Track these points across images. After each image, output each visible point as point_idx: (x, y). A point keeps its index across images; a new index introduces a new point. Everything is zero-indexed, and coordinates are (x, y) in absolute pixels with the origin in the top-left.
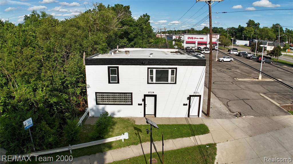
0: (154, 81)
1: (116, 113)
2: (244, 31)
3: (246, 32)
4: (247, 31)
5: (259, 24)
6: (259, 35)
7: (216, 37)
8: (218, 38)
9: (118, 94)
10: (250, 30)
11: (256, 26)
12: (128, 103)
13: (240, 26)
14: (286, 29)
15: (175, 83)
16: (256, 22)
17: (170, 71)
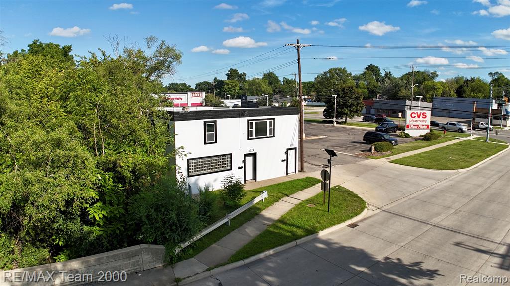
0: (254, 136)
1: (212, 183)
2: (225, 87)
3: (229, 88)
4: (230, 86)
5: (245, 74)
6: (248, 90)
7: (201, 96)
8: (204, 97)
9: (215, 158)
10: (234, 84)
11: (241, 77)
12: (227, 168)
13: (215, 78)
14: (284, 78)
15: (274, 136)
16: (240, 72)
17: (268, 122)
